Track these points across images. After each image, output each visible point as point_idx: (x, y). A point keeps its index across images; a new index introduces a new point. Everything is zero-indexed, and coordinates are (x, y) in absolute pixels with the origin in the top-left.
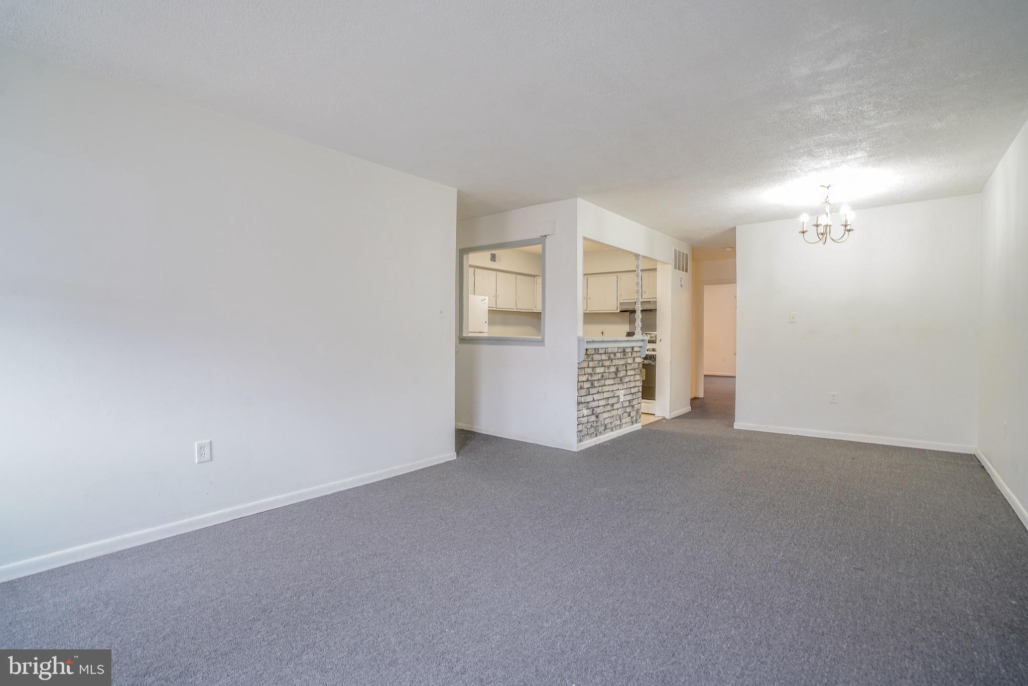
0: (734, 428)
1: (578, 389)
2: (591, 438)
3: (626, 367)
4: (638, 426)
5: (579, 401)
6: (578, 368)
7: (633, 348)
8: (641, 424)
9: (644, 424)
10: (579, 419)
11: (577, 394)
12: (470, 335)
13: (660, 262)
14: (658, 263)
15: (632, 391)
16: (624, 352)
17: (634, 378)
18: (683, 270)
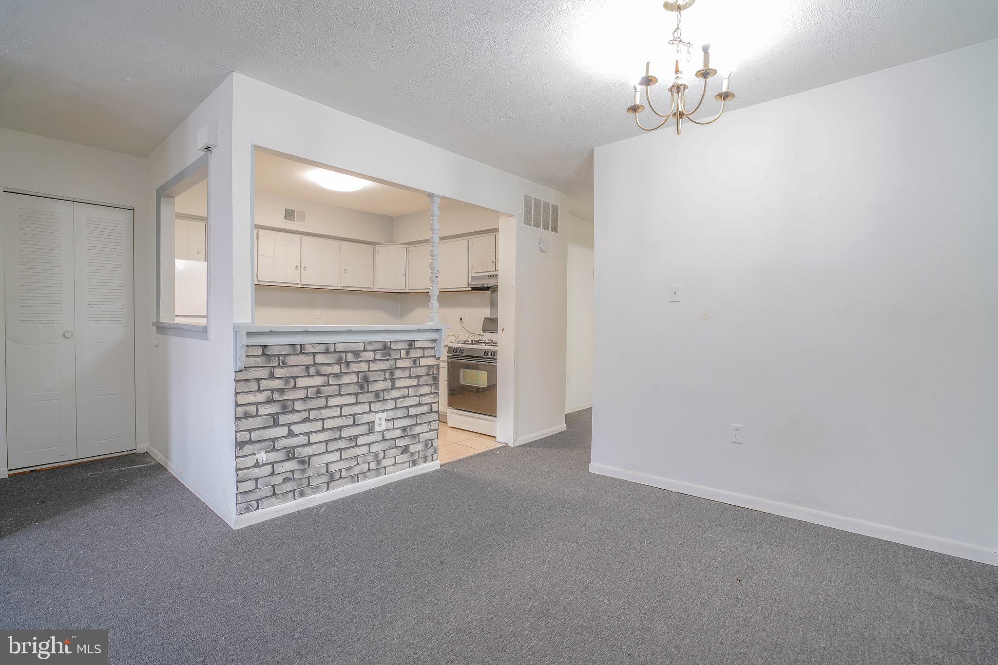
0: (590, 471)
1: (236, 419)
2: (284, 501)
3: (392, 374)
4: (432, 466)
5: (238, 440)
6: (235, 381)
7: (411, 343)
8: (438, 461)
9: (445, 462)
10: (240, 473)
11: (234, 428)
12: (178, 320)
13: (504, 214)
14: (501, 216)
15: (413, 411)
16: (386, 349)
17: (416, 392)
18: (546, 227)
